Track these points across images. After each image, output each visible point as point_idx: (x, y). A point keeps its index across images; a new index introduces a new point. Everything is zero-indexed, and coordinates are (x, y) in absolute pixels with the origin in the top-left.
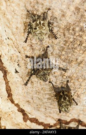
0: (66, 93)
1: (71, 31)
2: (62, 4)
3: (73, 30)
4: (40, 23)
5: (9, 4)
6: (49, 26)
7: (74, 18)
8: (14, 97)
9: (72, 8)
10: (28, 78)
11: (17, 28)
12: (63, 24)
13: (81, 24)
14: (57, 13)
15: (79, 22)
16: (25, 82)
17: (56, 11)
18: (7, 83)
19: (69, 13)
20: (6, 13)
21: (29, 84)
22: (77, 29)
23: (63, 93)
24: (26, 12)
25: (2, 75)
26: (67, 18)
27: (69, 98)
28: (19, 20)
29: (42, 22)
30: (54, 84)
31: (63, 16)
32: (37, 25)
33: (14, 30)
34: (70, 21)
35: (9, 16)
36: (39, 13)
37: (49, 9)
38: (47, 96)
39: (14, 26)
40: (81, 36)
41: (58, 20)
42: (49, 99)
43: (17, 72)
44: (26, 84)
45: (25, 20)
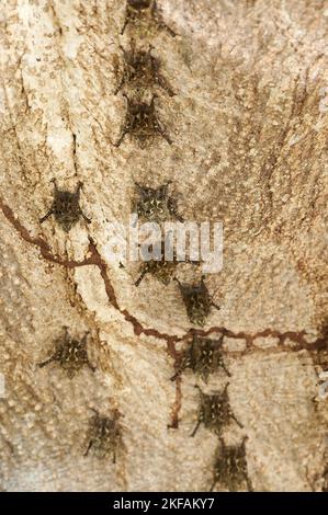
0: (199, 297)
1: (205, 212)
2: (189, 175)
3: (208, 210)
4: (155, 203)
5: (106, 174)
6: (169, 207)
7: (208, 194)
8: (119, 301)
9: (205, 182)
10: (140, 275)
11: (120, 207)
12: (192, 202)
13: (221, 203)
14: (182, 188)
15: (218, 199)
16: (136, 280)
17: (180, 185)
18: (107, 282)
19: (200, 189)
20: (103, 186)
21: (142, 283)
22: (215, 209)
23: (195, 297)
24: (133, 185)
25: (100, 271)
26: (199, 195)
27: (205, 304)
28: (124, 196)
29: (158, 202)
30: (181, 281)
31: (192, 191)
32: (150, 206)
33: (116, 210)
34: (202, 198)
35: (108, 191)
36: (154, 187)
37: (170, 182)
38: (172, 298)
39: (116, 205)
40: (221, 218)
41: (184, 196)
42: (173, 301)
43: (122, 266)
44: (137, 284)
45: (132, 196)
